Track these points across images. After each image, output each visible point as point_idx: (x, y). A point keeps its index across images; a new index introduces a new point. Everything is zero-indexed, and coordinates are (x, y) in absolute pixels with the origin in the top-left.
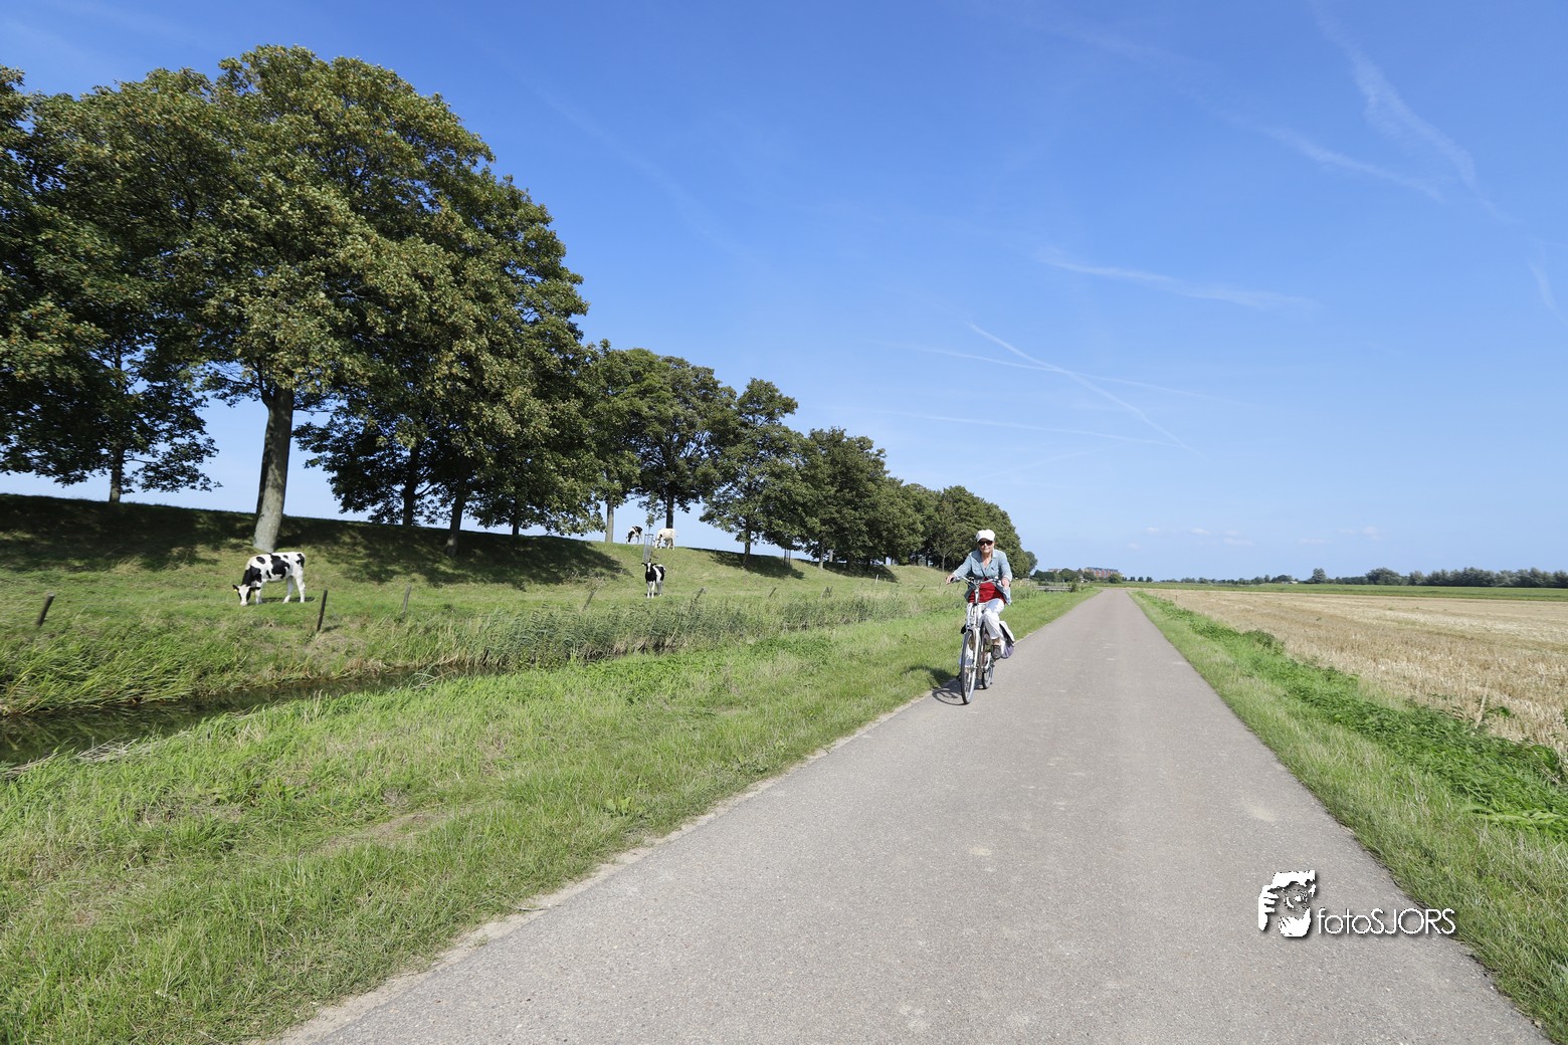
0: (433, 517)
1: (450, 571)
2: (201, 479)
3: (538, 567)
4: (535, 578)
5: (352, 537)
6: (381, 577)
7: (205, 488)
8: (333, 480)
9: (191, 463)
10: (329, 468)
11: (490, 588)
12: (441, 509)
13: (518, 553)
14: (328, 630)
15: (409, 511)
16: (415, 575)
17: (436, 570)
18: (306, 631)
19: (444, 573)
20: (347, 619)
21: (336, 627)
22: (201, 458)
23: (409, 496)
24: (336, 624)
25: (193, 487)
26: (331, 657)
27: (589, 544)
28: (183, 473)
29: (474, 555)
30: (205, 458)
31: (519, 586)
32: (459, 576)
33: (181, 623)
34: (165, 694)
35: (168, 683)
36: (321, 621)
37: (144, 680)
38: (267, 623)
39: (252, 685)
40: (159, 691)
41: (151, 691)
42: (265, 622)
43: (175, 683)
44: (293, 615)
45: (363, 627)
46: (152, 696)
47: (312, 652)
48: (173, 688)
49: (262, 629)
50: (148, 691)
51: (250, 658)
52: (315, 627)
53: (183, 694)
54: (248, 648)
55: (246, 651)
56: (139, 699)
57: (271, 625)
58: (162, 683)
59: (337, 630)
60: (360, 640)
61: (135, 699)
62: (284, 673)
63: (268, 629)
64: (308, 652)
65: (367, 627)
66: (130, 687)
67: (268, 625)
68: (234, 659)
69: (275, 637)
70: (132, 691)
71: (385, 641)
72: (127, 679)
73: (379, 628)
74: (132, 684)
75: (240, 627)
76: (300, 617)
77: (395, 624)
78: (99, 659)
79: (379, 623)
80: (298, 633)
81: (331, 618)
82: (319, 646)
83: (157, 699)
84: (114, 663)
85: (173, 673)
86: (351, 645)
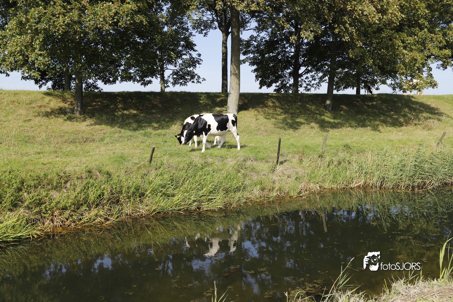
0: (309, 87)
1: (332, 121)
2: (196, 77)
3: (384, 115)
4: (385, 122)
5: (273, 102)
6: (294, 126)
7: (198, 82)
8: (255, 70)
9: (191, 69)
10: (252, 64)
11: (360, 130)
12: (313, 82)
13: (368, 106)
14: (282, 163)
15: (296, 85)
16: (313, 124)
17: (323, 121)
18: (271, 164)
19: (329, 122)
20: (290, 156)
21: (285, 161)
22: (195, 66)
23: (296, 75)
24: (285, 159)
25: (193, 82)
26: (288, 181)
27: (412, 97)
28: (188, 75)
29: (342, 109)
30: (197, 65)
31: (375, 128)
32: (338, 123)
33: (210, 160)
34: (211, 206)
35: (212, 199)
36: (278, 158)
37: (200, 197)
38: (250, 159)
39: (251, 201)
40: (208, 204)
41: (204, 204)
42: (249, 158)
43: (215, 200)
44: (261, 154)
45: (301, 161)
46: (205, 207)
47: (277, 178)
48: (215, 203)
49: (249, 163)
50: (203, 204)
51: (247, 182)
52: (275, 161)
53: (220, 206)
54: (245, 176)
55: (244, 178)
56: (199, 208)
57: (252, 161)
58: (209, 199)
59: (286, 163)
60: (301, 170)
61: (198, 208)
62: (266, 192)
63: (251, 163)
64: (275, 178)
65: (303, 161)
66: (194, 201)
67: (251, 160)
68: (240, 184)
69: (256, 168)
70: (196, 203)
71: (316, 170)
72: (193, 196)
73: (310, 162)
74: (195, 199)
75: (239, 163)
76: (266, 155)
77: (319, 159)
78: (178, 184)
79: (310, 158)
80: (267, 165)
81: (282, 155)
82: (280, 174)
83: (208, 209)
84: (186, 186)
85: (213, 193)
86: (297, 173)
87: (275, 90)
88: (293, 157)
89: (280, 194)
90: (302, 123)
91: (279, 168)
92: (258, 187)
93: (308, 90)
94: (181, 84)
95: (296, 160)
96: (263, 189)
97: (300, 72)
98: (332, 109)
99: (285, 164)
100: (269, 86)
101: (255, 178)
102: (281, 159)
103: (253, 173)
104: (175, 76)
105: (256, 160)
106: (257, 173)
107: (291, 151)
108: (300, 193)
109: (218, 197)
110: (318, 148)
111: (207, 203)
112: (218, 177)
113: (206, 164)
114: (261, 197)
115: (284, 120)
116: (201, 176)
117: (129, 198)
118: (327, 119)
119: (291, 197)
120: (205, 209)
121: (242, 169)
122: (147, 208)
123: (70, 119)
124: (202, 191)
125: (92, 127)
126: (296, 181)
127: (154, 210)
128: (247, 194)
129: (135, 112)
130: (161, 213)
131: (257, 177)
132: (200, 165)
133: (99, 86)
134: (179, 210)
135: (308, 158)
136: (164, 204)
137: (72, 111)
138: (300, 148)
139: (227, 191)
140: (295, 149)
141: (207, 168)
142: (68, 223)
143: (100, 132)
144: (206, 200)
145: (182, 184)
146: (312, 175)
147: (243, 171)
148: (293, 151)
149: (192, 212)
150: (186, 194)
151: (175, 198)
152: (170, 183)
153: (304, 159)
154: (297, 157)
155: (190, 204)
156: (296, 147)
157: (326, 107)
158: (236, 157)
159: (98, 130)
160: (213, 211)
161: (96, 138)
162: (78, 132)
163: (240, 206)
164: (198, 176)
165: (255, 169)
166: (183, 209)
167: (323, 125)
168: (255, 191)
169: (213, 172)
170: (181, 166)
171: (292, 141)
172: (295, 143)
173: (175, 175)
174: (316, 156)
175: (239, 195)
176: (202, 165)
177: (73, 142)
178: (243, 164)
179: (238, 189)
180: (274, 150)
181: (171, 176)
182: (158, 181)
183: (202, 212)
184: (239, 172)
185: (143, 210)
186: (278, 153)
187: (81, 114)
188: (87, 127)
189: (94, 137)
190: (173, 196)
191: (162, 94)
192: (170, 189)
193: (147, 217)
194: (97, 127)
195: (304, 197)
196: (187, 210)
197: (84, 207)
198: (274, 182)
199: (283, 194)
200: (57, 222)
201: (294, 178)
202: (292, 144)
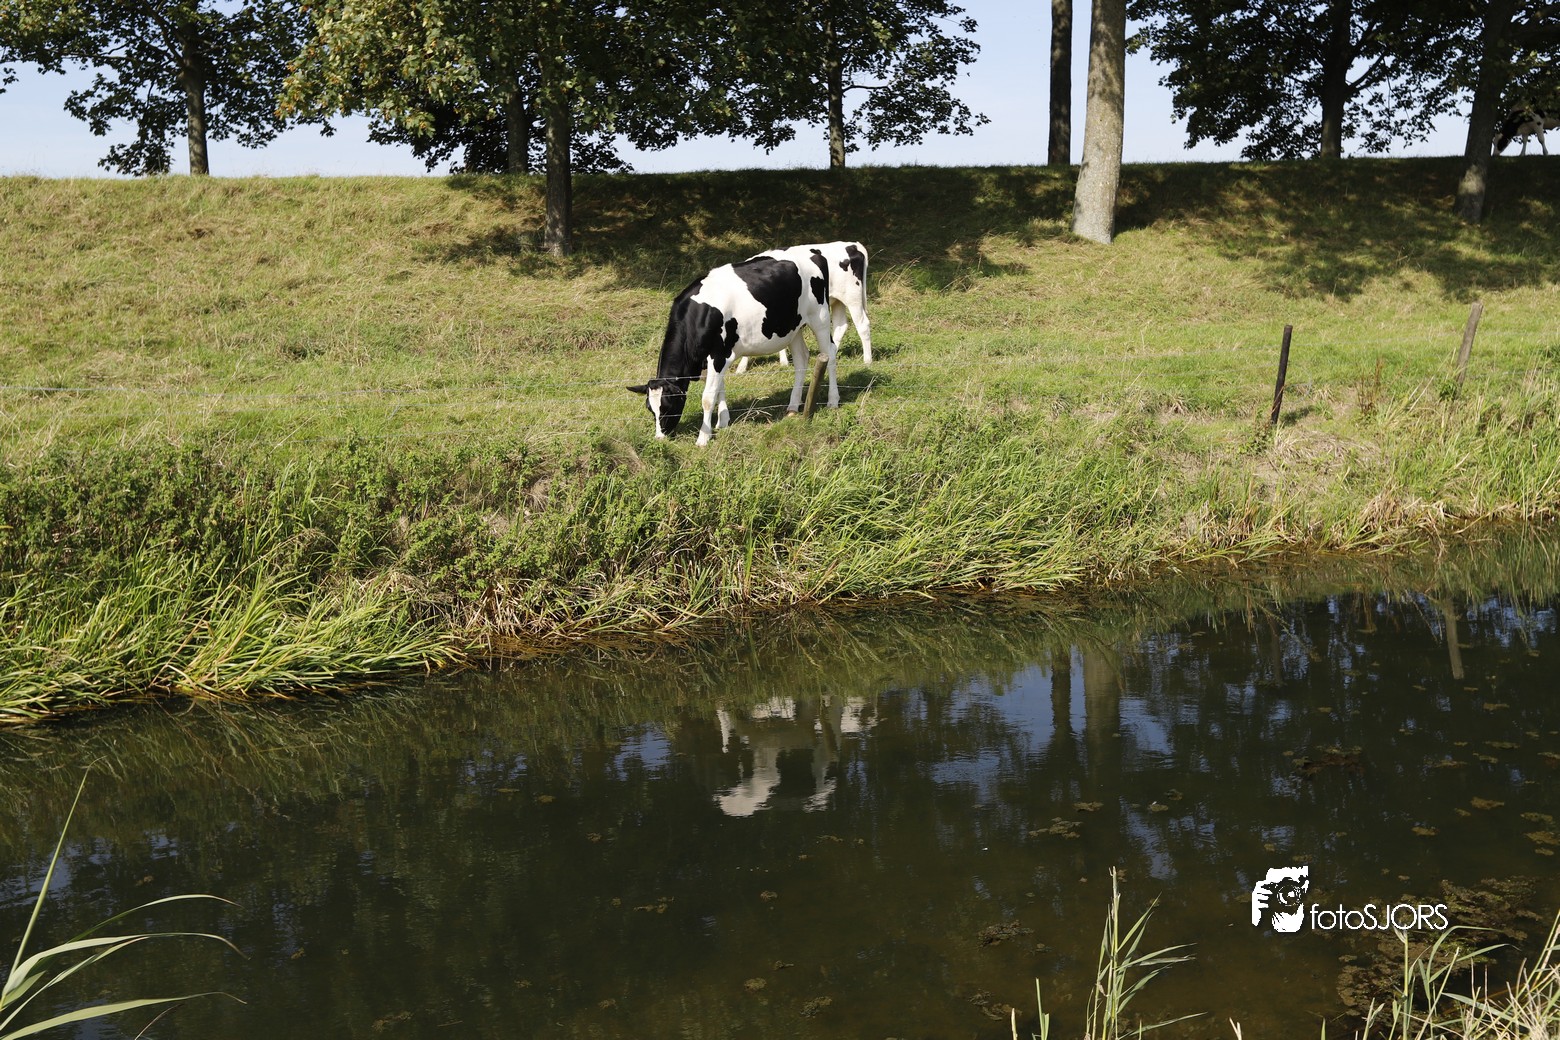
0: (1382, 134)
1: (1488, 257)
2: (955, 110)
7: (962, 129)
8: (1174, 79)
9: (938, 81)
10: (1164, 52)
12: (1400, 114)
14: (1291, 419)
16: (1408, 274)
17: (1452, 258)
18: (1249, 422)
19: (1475, 264)
20: (1324, 392)
21: (1305, 412)
22: (953, 70)
24: (1305, 405)
25: (944, 130)
26: (1316, 488)
28: (926, 103)
30: (960, 66)
33: (1022, 408)
34: (1033, 575)
35: (1034, 550)
36: (1278, 400)
37: (992, 542)
38: (1169, 405)
39: (1179, 557)
40: (1021, 567)
41: (1006, 565)
42: (1164, 402)
43: (1049, 551)
44: (1212, 385)
45: (1368, 410)
46: (1010, 576)
47: (1274, 475)
48: (1046, 562)
49: (1166, 419)
50: (999, 565)
51: (1163, 489)
52: (1267, 413)
53: (1066, 577)
54: (1153, 466)
55: (1152, 472)
56: (988, 582)
57: (1176, 411)
58: (1024, 549)
59: (1309, 419)
60: (1371, 444)
61: (982, 581)
62: (1233, 529)
63: (1175, 418)
64: (1265, 474)
65: (1375, 413)
66: (970, 556)
67: (1172, 409)
68: (1138, 495)
69: (1195, 438)
70: (976, 563)
71: (1431, 447)
72: (964, 540)
73: (1407, 416)
74: (974, 548)
75: (1130, 417)
76: (1229, 390)
77: (1444, 404)
78: (910, 492)
79: (1406, 401)
80: (1233, 429)
81: (1292, 390)
82: (1285, 462)
83: (1022, 585)
84: (939, 500)
85: (1039, 529)
86: (1353, 458)
87: (1247, 152)
88: (1336, 398)
89: (1291, 532)
91: (1284, 438)
92: (1205, 508)
93: (1381, 145)
94: (900, 137)
95: (1345, 409)
96: (1223, 516)
97: (1351, 76)
98: (1485, 212)
99: (1303, 423)
100: (1225, 135)
101: (1191, 475)
102: (1287, 407)
103: (1182, 457)
104: (879, 112)
105: (1193, 407)
106: (1200, 456)
107: (1326, 374)
108: (1368, 532)
109: (1058, 543)
110: (1435, 362)
111: (1014, 564)
112: (1057, 471)
113: (1008, 424)
114: (1215, 546)
116: (992, 465)
117: (740, 539)
118: (1465, 251)
119: (1330, 546)
120: (1009, 585)
121: (1141, 440)
122: (802, 577)
123: (529, 268)
124: (997, 523)
125: (603, 296)
126: (1347, 489)
127: (827, 584)
128: (1162, 535)
130: (851, 596)
131: (1196, 471)
132: (986, 427)
133: (619, 156)
134: (914, 587)
135: (1399, 400)
136: (865, 565)
137: (538, 241)
138: (1364, 365)
139: (1088, 522)
140: (1344, 368)
141: (1014, 438)
142: (539, 621)
143: (629, 312)
144: (1012, 552)
145: (926, 493)
146: (1417, 466)
147: (1145, 451)
148: (1336, 376)
149: (961, 596)
150: (942, 531)
151: (904, 544)
152: (881, 488)
153: (1379, 406)
154: (1352, 395)
155: (953, 568)
156: (1344, 359)
157: (1462, 204)
158: (1119, 399)
159: (625, 305)
160: (1039, 594)
161: (621, 332)
162: (558, 314)
163: (1138, 575)
164: (984, 466)
165: (1189, 441)
166: (932, 581)
167: (1458, 277)
168: (1191, 522)
169: (1038, 452)
170: (920, 429)
171: (1325, 337)
172: (1338, 346)
173: (898, 462)
174: (1428, 394)
175: (1128, 536)
176: (995, 425)
177: (545, 347)
178: (1147, 421)
179: (1129, 514)
180: (1262, 372)
181: (884, 466)
182: (841, 482)
183: (998, 594)
184: (1132, 451)
185: (791, 584)
186: (1280, 383)
187: (565, 251)
188: (588, 298)
189: (613, 330)
190: (894, 535)
191: (837, 173)
192: (885, 510)
193: (805, 608)
194: (626, 295)
195: (1381, 551)
196: (941, 589)
197: (591, 571)
198: (1262, 492)
199: (1299, 536)
200: (506, 619)
201: (1341, 477)
202: (1330, 349)
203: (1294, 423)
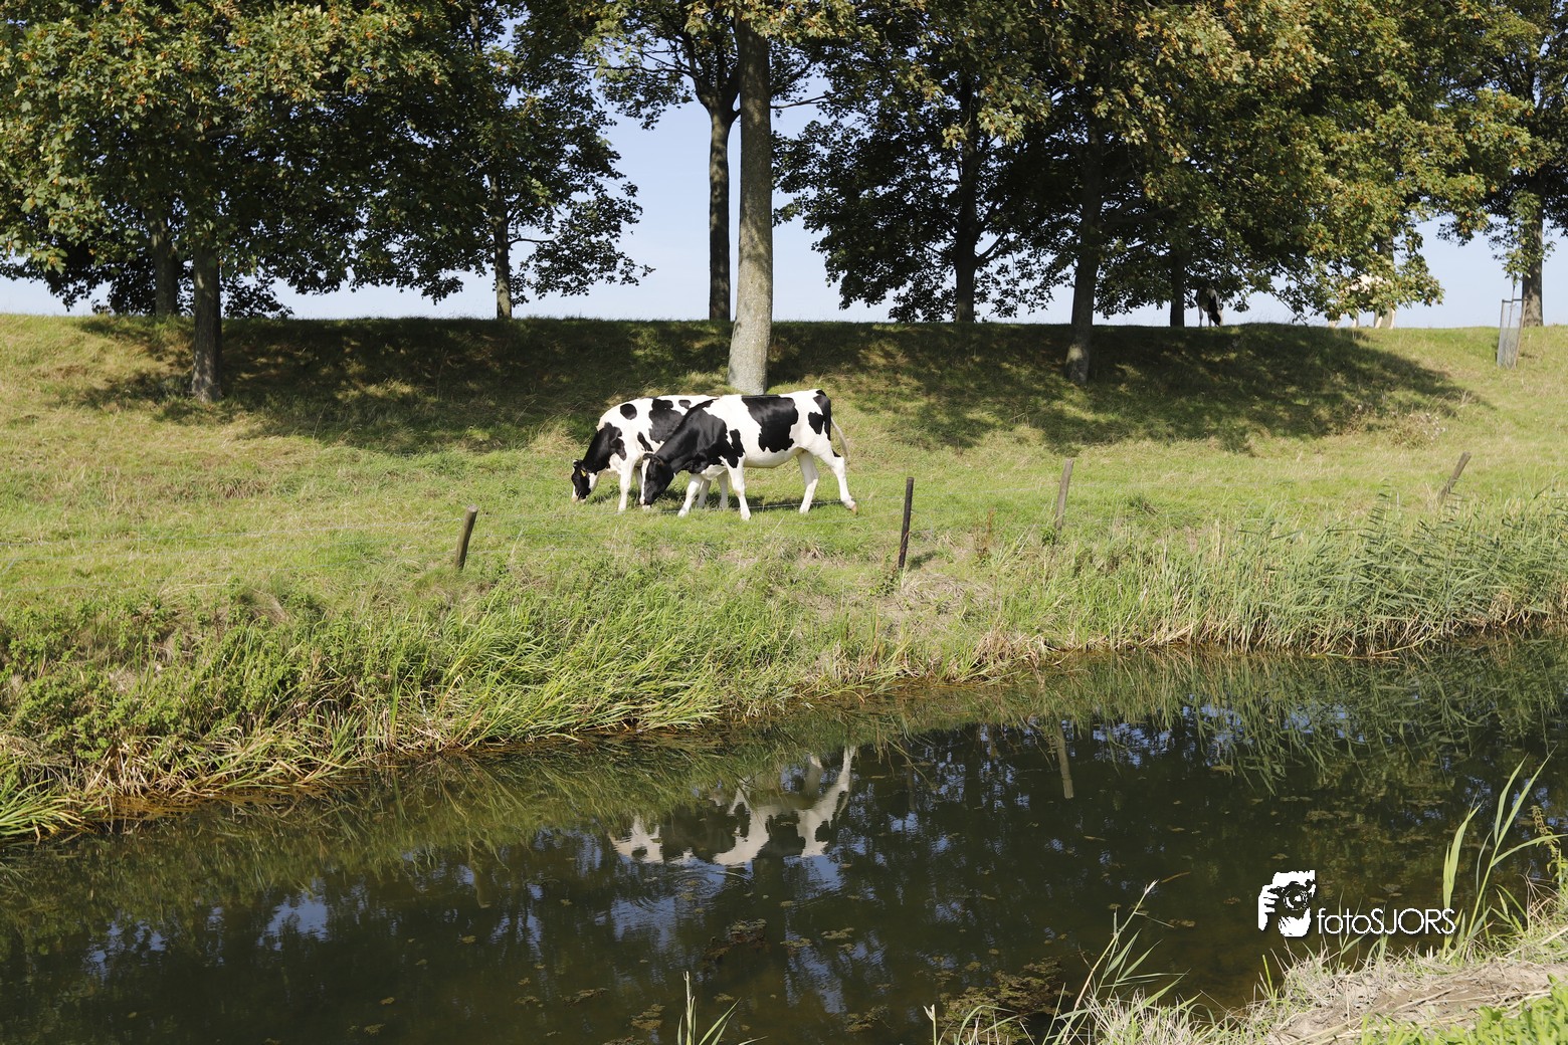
1: (1089, 416)
2: (620, 263)
3: (1265, 396)
4: (1266, 420)
5: (887, 355)
6: (960, 436)
7: (628, 279)
9: (605, 236)
11: (1183, 450)
13: (1212, 367)
15: (966, 293)
16: (1024, 429)
17: (1059, 416)
18: (879, 566)
19: (1079, 423)
20: (946, 538)
23: (964, 260)
26: (937, 626)
27: (1359, 334)
28: (591, 258)
29: (1123, 378)
31: (1235, 443)
32: (1110, 426)
33: (669, 556)
34: (675, 714)
35: (676, 690)
36: (904, 545)
37: (637, 684)
38: (808, 550)
39: (813, 694)
40: (664, 707)
41: (650, 706)
42: (803, 548)
43: (689, 692)
44: (847, 532)
45: (983, 554)
46: (653, 716)
47: (900, 614)
48: (686, 702)
49: (803, 564)
50: (645, 706)
51: (798, 630)
52: (895, 558)
53: (705, 715)
54: (790, 608)
55: (788, 615)
56: (632, 723)
57: (815, 556)
58: (667, 691)
59: (932, 563)
60: (985, 585)
61: (627, 722)
62: (863, 664)
63: (813, 563)
64: (893, 614)
65: (989, 556)
66: (616, 698)
67: (810, 554)
68: (775, 636)
69: (830, 583)
70: (620, 705)
71: (1035, 587)
72: (609, 682)
73: (1015, 559)
74: (619, 690)
75: (769, 563)
76: (861, 536)
77: (1046, 548)
78: (558, 637)
79: (1013, 547)
80: (866, 571)
81: (918, 536)
82: (911, 602)
83: (665, 724)
84: (585, 645)
85: (681, 670)
86: (970, 598)
87: (894, 313)
88: (955, 543)
89: (913, 668)
90: (988, 427)
91: (909, 580)
92: (837, 646)
93: (1009, 311)
94: (567, 288)
95: (964, 553)
96: (852, 654)
97: (980, 249)
98: (1090, 376)
99: (928, 566)
100: (873, 297)
101: (826, 615)
102: (914, 550)
103: (817, 599)
104: (546, 264)
105: (829, 553)
106: (834, 597)
107: (948, 521)
108: (980, 664)
109: (698, 684)
110: (1041, 509)
111: (658, 704)
112: (697, 615)
113: (658, 570)
114: (845, 681)
115: (926, 414)
116: (637, 610)
117: (386, 688)
118: (1071, 411)
119: (948, 680)
120: (653, 725)
121: (780, 584)
122: (450, 724)
123: (176, 414)
124: (643, 664)
125: (254, 443)
126: (965, 626)
127: (474, 730)
128: (797, 673)
129: (407, 389)
130: (498, 741)
131: (831, 612)
132: (633, 574)
133: (278, 300)
134: (561, 730)
135: (1008, 544)
136: (507, 707)
137: (185, 387)
138: (980, 513)
139: (728, 662)
140: (964, 516)
141: (659, 584)
142: (168, 779)
143: (281, 460)
144: (655, 694)
145: (574, 639)
146: (1023, 604)
147: (782, 593)
148: (956, 523)
149: (608, 737)
150: (586, 675)
151: (550, 689)
152: (529, 634)
153: (992, 550)
154: (969, 540)
155: (599, 710)
156: (964, 508)
157: (1067, 371)
158: (759, 545)
159: (277, 452)
160: (681, 732)
161: (271, 480)
162: (205, 461)
163: (775, 712)
164: (629, 611)
165: (824, 585)
166: (577, 724)
167: (1060, 433)
168: (825, 659)
169: (682, 597)
170: (569, 577)
171: (952, 487)
172: (962, 495)
173: (546, 610)
174: (1034, 539)
175: (769, 674)
176: (641, 572)
177: (188, 495)
178: (785, 566)
179: (766, 655)
180: (892, 519)
181: (532, 613)
182: (488, 630)
183: (642, 734)
184: (771, 594)
185: (436, 730)
186: (906, 530)
187: (214, 398)
188: (239, 445)
189: (263, 478)
190: (542, 679)
191: (501, 325)
192: (531, 657)
193: (452, 755)
194: (274, 441)
195: (992, 681)
196: (590, 731)
197: (227, 725)
198: (890, 630)
199: (921, 671)
200: (131, 778)
201: (959, 615)
202: (954, 499)
203: (920, 566)
